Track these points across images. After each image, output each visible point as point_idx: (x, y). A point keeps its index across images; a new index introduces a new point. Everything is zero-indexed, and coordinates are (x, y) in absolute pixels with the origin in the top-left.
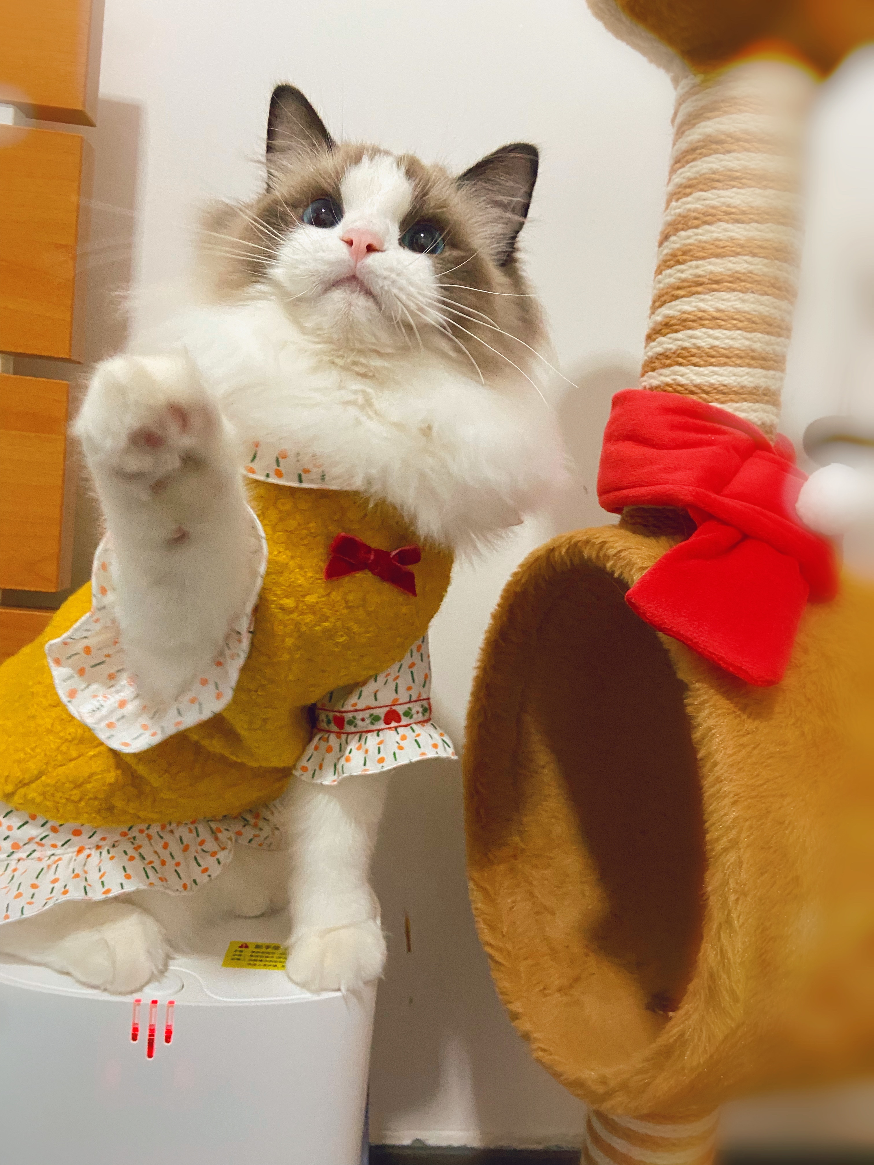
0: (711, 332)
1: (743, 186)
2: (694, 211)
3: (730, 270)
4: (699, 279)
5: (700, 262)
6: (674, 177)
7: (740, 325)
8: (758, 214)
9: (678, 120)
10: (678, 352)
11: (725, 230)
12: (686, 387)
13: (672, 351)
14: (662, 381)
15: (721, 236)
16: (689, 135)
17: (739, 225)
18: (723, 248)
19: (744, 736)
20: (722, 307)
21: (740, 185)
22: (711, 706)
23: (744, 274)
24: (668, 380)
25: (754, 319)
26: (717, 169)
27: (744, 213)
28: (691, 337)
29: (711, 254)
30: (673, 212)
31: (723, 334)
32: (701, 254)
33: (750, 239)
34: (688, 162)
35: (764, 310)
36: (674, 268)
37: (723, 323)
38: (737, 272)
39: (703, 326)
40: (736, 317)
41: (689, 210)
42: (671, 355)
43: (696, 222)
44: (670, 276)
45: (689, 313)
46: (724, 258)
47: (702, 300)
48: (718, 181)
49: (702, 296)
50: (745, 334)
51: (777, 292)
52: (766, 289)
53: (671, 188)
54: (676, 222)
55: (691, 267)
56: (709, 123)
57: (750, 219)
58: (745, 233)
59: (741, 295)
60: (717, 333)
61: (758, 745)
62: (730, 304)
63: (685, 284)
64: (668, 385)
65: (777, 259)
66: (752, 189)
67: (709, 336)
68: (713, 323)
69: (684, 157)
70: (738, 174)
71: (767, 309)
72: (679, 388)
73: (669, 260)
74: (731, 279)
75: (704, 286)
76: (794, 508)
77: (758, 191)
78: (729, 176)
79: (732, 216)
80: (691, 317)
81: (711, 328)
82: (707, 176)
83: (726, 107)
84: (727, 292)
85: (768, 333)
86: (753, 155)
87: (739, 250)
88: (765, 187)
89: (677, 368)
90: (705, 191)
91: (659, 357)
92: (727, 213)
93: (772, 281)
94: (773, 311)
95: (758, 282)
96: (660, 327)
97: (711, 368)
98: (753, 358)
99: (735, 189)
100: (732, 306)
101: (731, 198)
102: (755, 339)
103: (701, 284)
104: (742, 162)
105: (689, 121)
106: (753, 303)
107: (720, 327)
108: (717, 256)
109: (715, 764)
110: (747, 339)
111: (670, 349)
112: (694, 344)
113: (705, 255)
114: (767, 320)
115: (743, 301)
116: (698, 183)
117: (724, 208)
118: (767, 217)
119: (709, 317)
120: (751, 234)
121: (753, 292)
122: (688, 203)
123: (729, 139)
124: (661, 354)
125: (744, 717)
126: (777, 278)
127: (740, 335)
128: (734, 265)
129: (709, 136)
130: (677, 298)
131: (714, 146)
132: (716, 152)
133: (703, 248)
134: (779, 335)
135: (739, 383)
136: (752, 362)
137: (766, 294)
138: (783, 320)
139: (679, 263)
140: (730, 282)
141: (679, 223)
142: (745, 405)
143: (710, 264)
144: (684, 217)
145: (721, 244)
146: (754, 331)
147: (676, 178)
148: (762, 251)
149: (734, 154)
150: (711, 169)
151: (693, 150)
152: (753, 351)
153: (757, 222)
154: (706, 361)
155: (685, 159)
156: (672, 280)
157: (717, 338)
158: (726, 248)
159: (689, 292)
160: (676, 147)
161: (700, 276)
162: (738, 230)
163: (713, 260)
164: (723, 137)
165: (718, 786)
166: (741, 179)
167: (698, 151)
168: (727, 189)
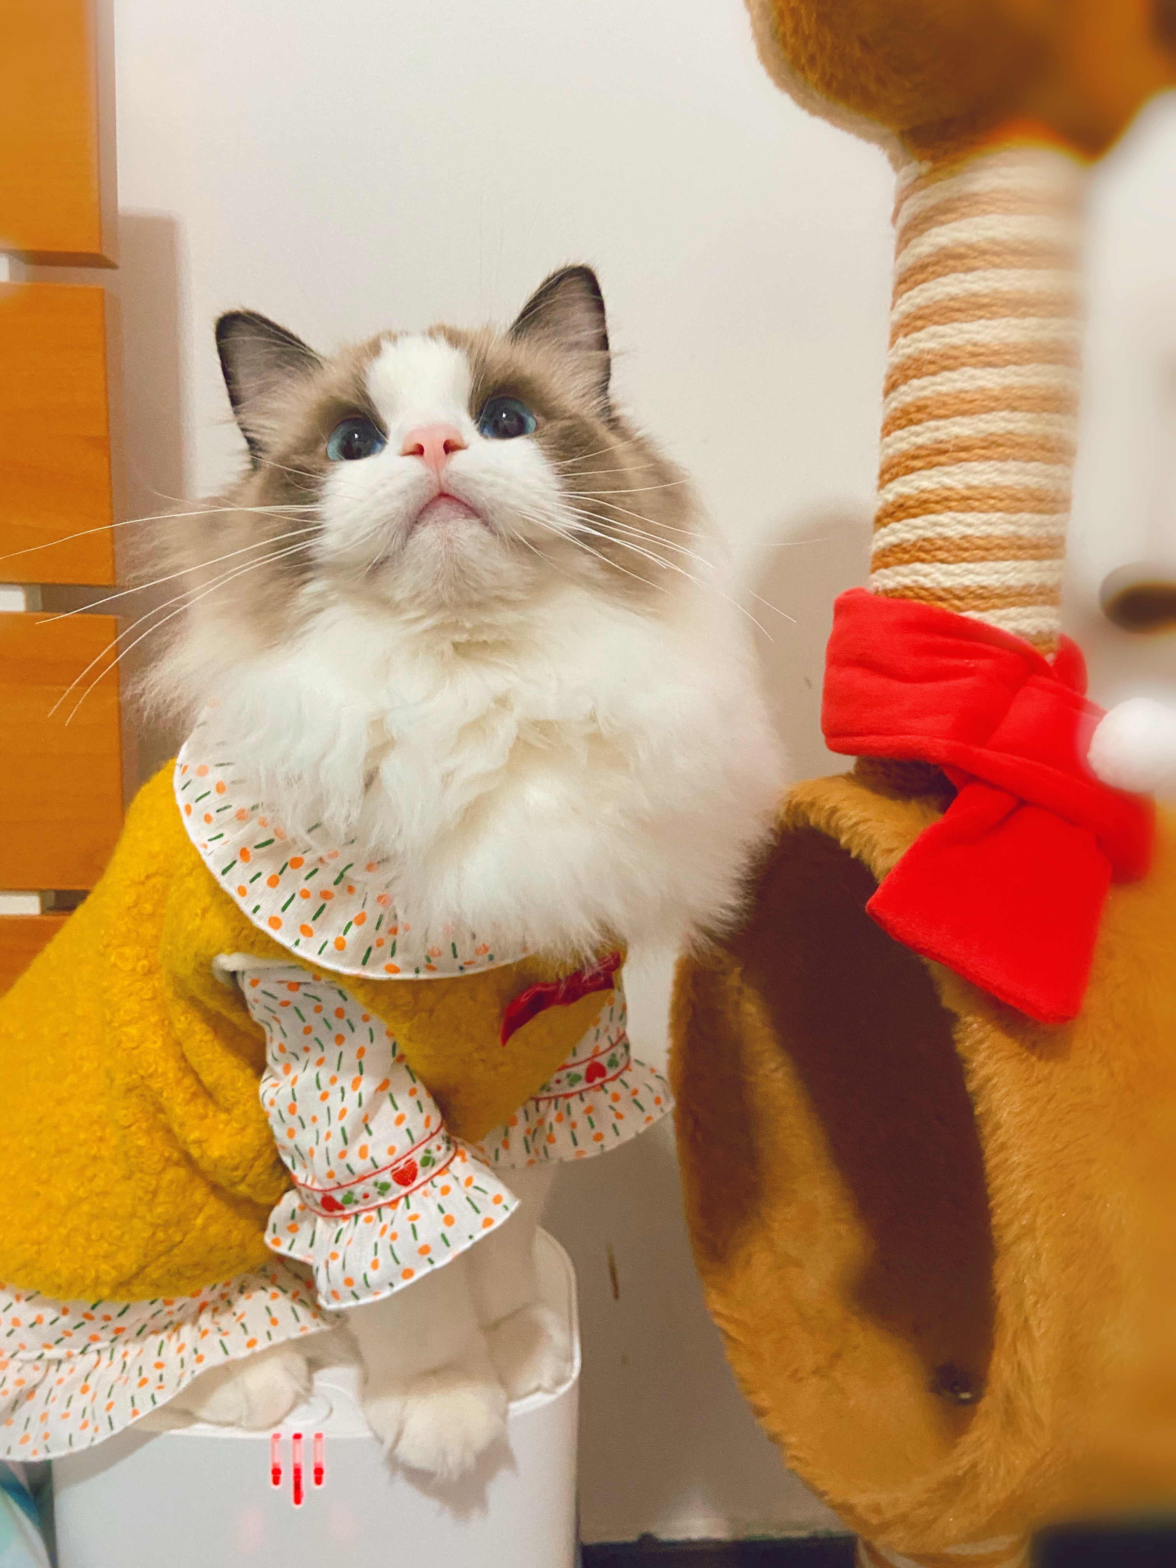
0: (961, 516)
1: (993, 316)
2: (928, 353)
3: (981, 431)
4: (940, 446)
5: (941, 423)
6: (899, 301)
7: (1000, 505)
8: (1016, 353)
9: (901, 221)
10: (919, 545)
11: (973, 378)
12: (932, 591)
13: (911, 543)
14: (898, 583)
15: (966, 386)
16: (916, 246)
17: (990, 370)
18: (971, 402)
19: (1034, 1085)
20: (975, 483)
21: (988, 315)
22: (989, 1047)
23: (1000, 435)
24: (908, 581)
25: (1019, 495)
26: (957, 295)
27: (996, 353)
28: (935, 524)
29: (955, 411)
30: (900, 352)
31: (978, 519)
32: (942, 412)
33: (1007, 388)
34: (917, 284)
35: (1031, 481)
36: (907, 429)
37: (976, 504)
38: (991, 434)
39: (950, 509)
40: (995, 494)
41: (922, 351)
42: (909, 548)
43: (932, 368)
44: (902, 439)
45: (931, 492)
46: (974, 416)
47: (947, 474)
48: (959, 310)
49: (947, 469)
50: (1008, 517)
51: (1048, 455)
52: (1033, 453)
53: (895, 317)
54: (905, 367)
55: (929, 429)
56: (942, 230)
57: (1005, 360)
58: (1000, 380)
59: (999, 465)
60: (969, 517)
61: (1054, 1095)
62: (985, 477)
63: (923, 452)
64: (907, 588)
65: (1045, 411)
66: (1006, 320)
67: (959, 522)
68: (963, 505)
69: (912, 275)
70: (986, 300)
71: (1036, 479)
72: (924, 593)
73: (900, 418)
74: (984, 444)
75: (948, 455)
76: (1086, 759)
77: (1014, 321)
78: (974, 304)
79: (982, 358)
80: (933, 497)
81: (962, 511)
82: (944, 304)
83: (965, 207)
84: (981, 462)
85: (1040, 512)
86: (1004, 272)
87: (993, 404)
88: (1024, 315)
89: (918, 566)
90: (943, 324)
91: (893, 549)
92: (974, 355)
93: (1040, 442)
94: (1044, 482)
95: (1021, 446)
96: (891, 509)
97: (965, 565)
98: (1020, 548)
99: (982, 321)
100: (988, 480)
101: (978, 333)
102: (1022, 522)
103: (945, 452)
104: (991, 283)
105: (916, 226)
106: (1016, 473)
107: (973, 509)
108: (964, 413)
109: (998, 1126)
110: (1011, 523)
111: (908, 541)
112: (939, 534)
113: (948, 413)
114: (1037, 493)
115: (1003, 472)
116: (934, 313)
117: (970, 348)
118: (1027, 356)
119: (956, 497)
120: (1008, 381)
121: (1015, 459)
122: (920, 341)
123: (970, 252)
124: (895, 546)
125: (1034, 1059)
126: (1046, 437)
127: (1000, 518)
128: (988, 426)
129: (943, 248)
130: (911, 470)
131: (951, 263)
132: (954, 270)
133: (945, 404)
134: (1054, 512)
135: (1003, 583)
136: (1020, 553)
137: (1032, 459)
138: (1058, 491)
139: (911, 422)
140: (983, 448)
141: (909, 368)
142: (1013, 611)
143: (955, 424)
144: (916, 360)
145: (968, 397)
146: (1020, 510)
147: (902, 304)
148: (1024, 402)
149: (980, 273)
150: (948, 294)
151: (923, 267)
152: (1020, 538)
153: (1016, 363)
154: (956, 556)
155: (913, 279)
156: (904, 446)
157: (970, 525)
158: (976, 402)
159: (929, 463)
160: (899, 261)
161: (941, 442)
162: (989, 377)
163: (958, 419)
164: (962, 250)
165: (1002, 1156)
166: (991, 306)
167: (930, 269)
168: (971, 321)
